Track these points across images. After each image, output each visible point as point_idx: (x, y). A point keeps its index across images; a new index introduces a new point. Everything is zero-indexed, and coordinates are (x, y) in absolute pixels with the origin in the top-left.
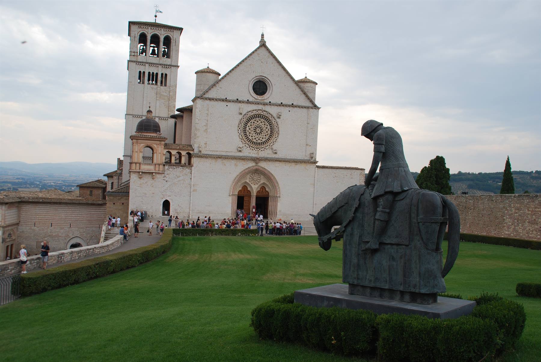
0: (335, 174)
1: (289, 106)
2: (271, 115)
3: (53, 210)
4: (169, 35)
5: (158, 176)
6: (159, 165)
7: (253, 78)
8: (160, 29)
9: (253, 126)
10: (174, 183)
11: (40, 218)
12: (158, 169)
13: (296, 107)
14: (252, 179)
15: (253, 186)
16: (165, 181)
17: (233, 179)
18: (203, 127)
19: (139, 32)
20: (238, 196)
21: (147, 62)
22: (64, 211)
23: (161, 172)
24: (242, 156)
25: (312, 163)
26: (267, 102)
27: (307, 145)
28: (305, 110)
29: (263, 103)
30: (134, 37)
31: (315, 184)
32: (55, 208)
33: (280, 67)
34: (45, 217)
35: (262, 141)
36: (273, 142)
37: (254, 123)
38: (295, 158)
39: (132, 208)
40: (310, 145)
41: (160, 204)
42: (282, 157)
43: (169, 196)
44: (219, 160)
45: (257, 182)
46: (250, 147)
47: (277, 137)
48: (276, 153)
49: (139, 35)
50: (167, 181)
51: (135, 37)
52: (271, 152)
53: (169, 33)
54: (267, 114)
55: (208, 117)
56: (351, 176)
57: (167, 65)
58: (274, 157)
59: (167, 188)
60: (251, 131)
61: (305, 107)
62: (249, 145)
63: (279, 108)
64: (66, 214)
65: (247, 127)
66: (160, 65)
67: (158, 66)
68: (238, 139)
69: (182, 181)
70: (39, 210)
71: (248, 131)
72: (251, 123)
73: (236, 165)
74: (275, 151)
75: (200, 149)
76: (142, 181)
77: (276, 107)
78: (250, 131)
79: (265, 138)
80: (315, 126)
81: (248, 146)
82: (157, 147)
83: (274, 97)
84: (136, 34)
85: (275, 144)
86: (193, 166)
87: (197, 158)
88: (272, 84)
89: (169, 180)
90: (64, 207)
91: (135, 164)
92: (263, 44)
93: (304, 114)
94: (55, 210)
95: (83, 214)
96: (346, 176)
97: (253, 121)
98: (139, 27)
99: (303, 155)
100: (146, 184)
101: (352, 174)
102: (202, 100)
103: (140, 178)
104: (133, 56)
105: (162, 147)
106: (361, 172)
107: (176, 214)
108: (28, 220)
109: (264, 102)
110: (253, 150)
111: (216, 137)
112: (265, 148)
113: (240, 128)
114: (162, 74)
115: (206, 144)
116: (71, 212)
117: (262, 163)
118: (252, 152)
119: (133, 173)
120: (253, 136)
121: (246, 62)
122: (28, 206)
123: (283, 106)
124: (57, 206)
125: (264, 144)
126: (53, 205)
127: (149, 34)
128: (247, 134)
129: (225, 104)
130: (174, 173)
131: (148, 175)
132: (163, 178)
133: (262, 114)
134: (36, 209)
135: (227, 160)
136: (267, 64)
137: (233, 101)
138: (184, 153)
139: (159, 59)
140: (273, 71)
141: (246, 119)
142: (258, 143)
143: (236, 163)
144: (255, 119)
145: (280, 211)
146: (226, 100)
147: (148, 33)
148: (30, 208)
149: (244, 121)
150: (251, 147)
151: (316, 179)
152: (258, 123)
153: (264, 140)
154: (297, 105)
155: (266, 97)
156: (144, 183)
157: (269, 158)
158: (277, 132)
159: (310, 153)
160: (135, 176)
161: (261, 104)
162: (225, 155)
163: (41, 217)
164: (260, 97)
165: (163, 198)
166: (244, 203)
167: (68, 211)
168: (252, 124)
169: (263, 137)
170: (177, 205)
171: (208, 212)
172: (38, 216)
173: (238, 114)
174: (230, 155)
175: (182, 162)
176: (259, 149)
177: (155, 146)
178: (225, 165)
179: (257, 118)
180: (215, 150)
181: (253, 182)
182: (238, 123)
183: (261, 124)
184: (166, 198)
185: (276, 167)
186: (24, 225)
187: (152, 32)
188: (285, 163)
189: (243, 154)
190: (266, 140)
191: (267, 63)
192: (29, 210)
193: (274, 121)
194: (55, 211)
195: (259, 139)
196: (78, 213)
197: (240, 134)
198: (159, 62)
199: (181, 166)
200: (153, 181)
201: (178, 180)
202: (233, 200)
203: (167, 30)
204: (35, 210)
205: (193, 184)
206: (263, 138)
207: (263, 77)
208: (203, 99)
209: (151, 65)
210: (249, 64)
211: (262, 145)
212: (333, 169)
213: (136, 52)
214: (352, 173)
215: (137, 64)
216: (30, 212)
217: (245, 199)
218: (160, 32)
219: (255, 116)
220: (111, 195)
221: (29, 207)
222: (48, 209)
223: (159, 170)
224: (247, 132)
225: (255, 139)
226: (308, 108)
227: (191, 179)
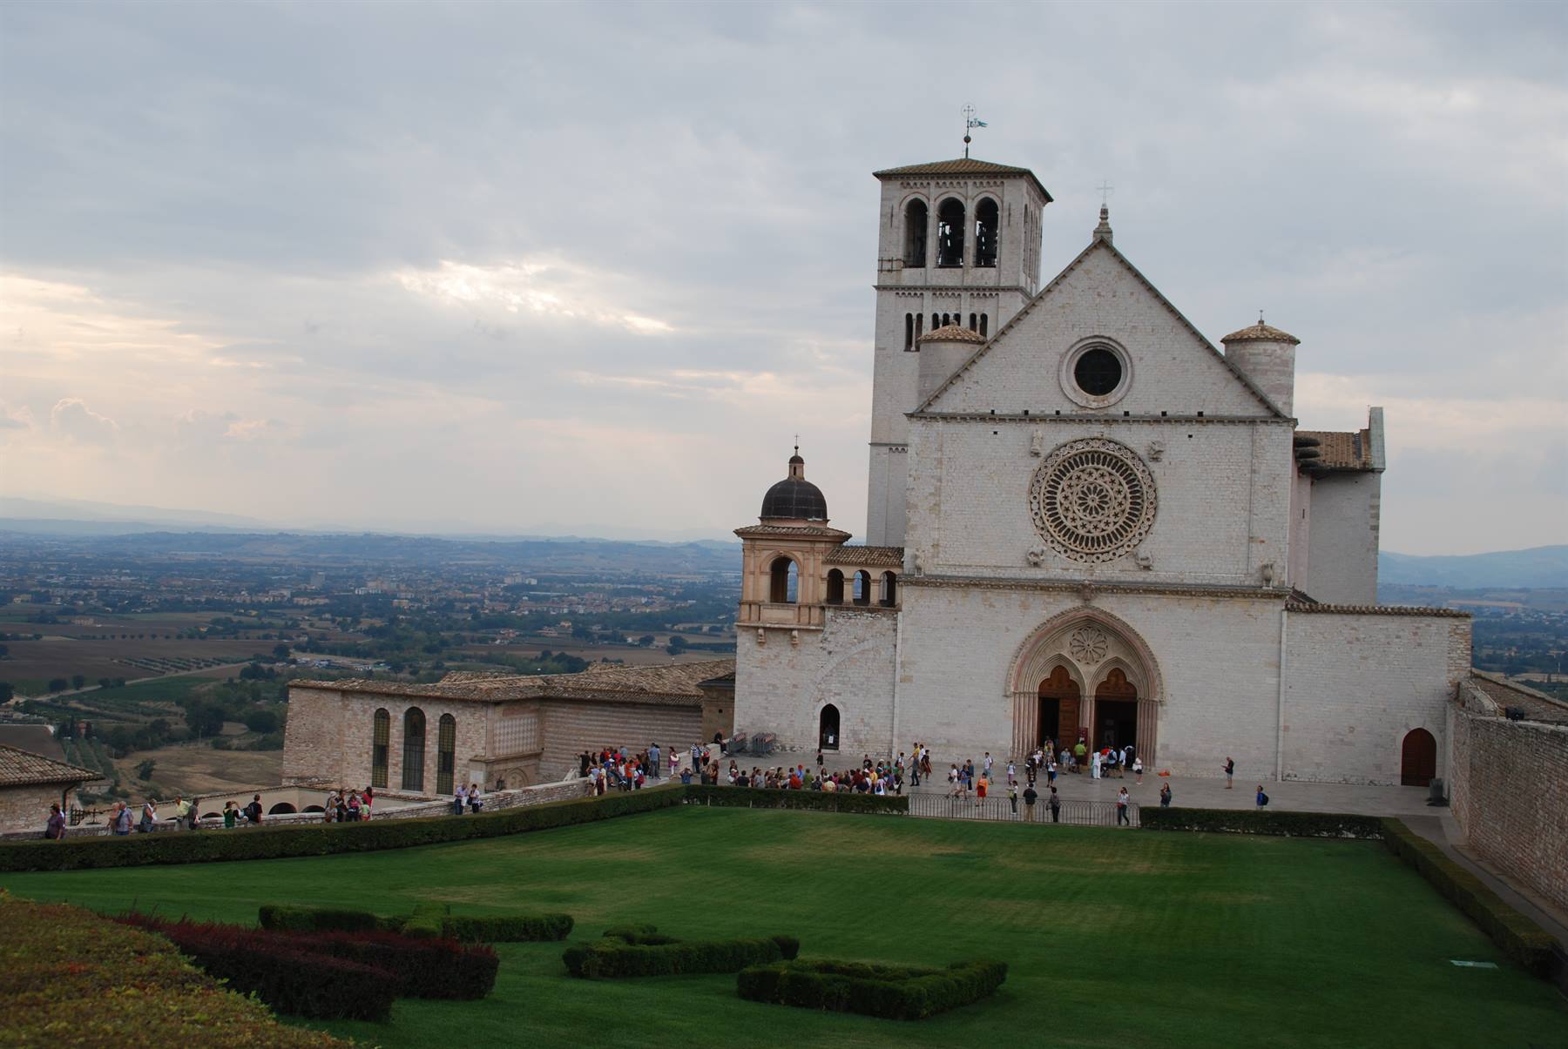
0: (1353, 631)
1: (1188, 420)
2: (1132, 453)
3: (617, 722)
4: (991, 196)
5: (808, 638)
6: (810, 608)
7: (1072, 346)
8: (962, 182)
9: (1075, 489)
10: (848, 658)
11: (587, 743)
12: (807, 621)
13: (1210, 421)
14: (1080, 648)
15: (1082, 667)
16: (825, 652)
17: (1014, 647)
18: (926, 498)
19: (902, 201)
20: (1039, 698)
21: (928, 284)
22: (645, 724)
23: (814, 628)
24: (1041, 579)
25: (1270, 598)
26: (1117, 413)
27: (1251, 539)
28: (1242, 430)
29: (1102, 419)
30: (889, 215)
31: (1283, 662)
32: (623, 718)
33: (1156, 305)
34: (599, 739)
35: (1106, 532)
36: (1140, 534)
37: (1079, 478)
38: (1212, 582)
39: (742, 723)
40: (1262, 539)
41: (814, 717)
42: (1169, 581)
43: (836, 694)
44: (976, 592)
45: (1095, 656)
46: (1069, 551)
47: (1152, 519)
48: (1147, 568)
49: (904, 206)
50: (830, 653)
51: (892, 216)
52: (1134, 564)
53: (991, 190)
54: (1120, 449)
55: (941, 468)
56: (1417, 637)
57: (984, 290)
58: (1140, 580)
59: (831, 671)
60: (1071, 503)
61: (1241, 421)
62: (1063, 546)
63: (1157, 428)
64: (649, 734)
65: (1059, 491)
66: (966, 289)
67: (959, 295)
68: (1032, 529)
69: (872, 653)
70: (587, 720)
71: (1061, 504)
72: (1071, 478)
73: (1025, 606)
74: (1145, 563)
75: (919, 562)
76: (765, 652)
77: (1146, 426)
78: (1066, 504)
79: (1115, 523)
80: (1277, 479)
81: (1062, 550)
82: (804, 559)
83: (1139, 396)
84: (896, 207)
85: (1145, 538)
86: (900, 610)
87: (913, 587)
88: (1132, 356)
89: (837, 649)
90: (645, 714)
91: (747, 607)
92: (1102, 241)
93: (1241, 443)
94: (622, 723)
95: (691, 735)
96: (1398, 637)
97: (1075, 473)
98: (902, 184)
99: (1239, 571)
100: (777, 661)
101: (1418, 631)
102: (923, 421)
103: (761, 644)
104: (889, 271)
105: (816, 557)
106: (1457, 626)
107: (856, 744)
108: (560, 746)
109: (1106, 415)
110: (1075, 559)
111: (966, 527)
112: (1114, 554)
113: (1035, 498)
114: (973, 317)
115: (936, 546)
116: (660, 728)
117: (1105, 599)
118: (1074, 567)
119: (744, 631)
120: (1076, 518)
121: (1052, 299)
122: (560, 709)
123: (1168, 421)
124: (626, 713)
125: (1111, 542)
126: (617, 709)
127: (931, 202)
128: (1057, 513)
129: (989, 427)
130: (849, 629)
131: (782, 637)
132: (821, 645)
133: (1103, 450)
134: (579, 719)
135: (997, 591)
136: (1115, 299)
137: (1013, 419)
138: (876, 574)
139: (963, 274)
140: (1134, 316)
141: (1053, 469)
142: (1093, 538)
143: (1023, 599)
144: (1081, 467)
145: (1166, 747)
146: (992, 417)
147: (929, 200)
148: (565, 715)
149: (1049, 474)
150: (1072, 550)
151: (1284, 647)
152: (1091, 480)
153: (1111, 528)
154: (1215, 417)
155: (1119, 400)
156: (772, 657)
157: (1124, 582)
158: (1152, 503)
159: (1261, 564)
160: (749, 639)
161: (1096, 421)
162: (992, 575)
163: (592, 739)
164: (1094, 401)
165: (820, 700)
166: (1061, 718)
167: (654, 725)
168: (1074, 482)
169: (1108, 521)
170: (859, 720)
171: (945, 741)
172: (582, 738)
173: (1029, 456)
174: (1006, 576)
175: (871, 600)
176: (1095, 556)
177: (798, 555)
178: (991, 606)
179: (1088, 464)
180: (963, 563)
181: (1081, 655)
182: (1028, 483)
183: (1100, 481)
184: (829, 699)
185: (1149, 610)
186: (553, 760)
187: (942, 194)
188: (1177, 596)
189: (1044, 572)
190: (1117, 529)
191: (1114, 296)
192: (563, 720)
193: (1140, 470)
194: (621, 725)
195: (1096, 527)
196: (676, 731)
197: (1036, 514)
198: (963, 281)
199: (869, 611)
200: (794, 653)
201: (859, 650)
202: (1017, 708)
203: (985, 182)
204: (577, 722)
205: (902, 662)
206: (1107, 524)
207: (1104, 341)
208: (926, 418)
209: (938, 293)
210: (1061, 305)
211: (1105, 544)
212: (1345, 617)
213: (895, 259)
214: (1418, 628)
215: (900, 293)
216: (566, 726)
217: (1062, 707)
218: (963, 191)
219: (1081, 458)
220: (712, 686)
221: (564, 713)
222: (607, 718)
223: (809, 623)
224: (1058, 505)
225: (1084, 526)
226: (1252, 421)
227: (895, 646)
